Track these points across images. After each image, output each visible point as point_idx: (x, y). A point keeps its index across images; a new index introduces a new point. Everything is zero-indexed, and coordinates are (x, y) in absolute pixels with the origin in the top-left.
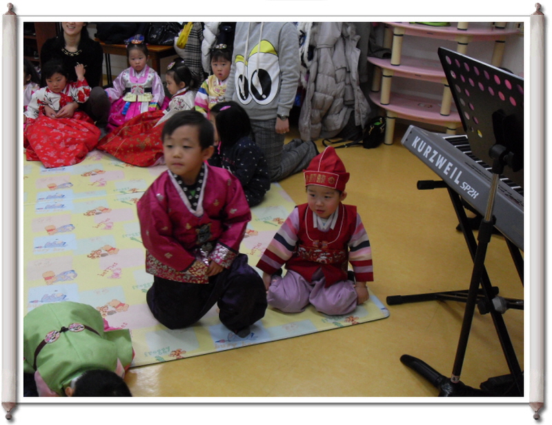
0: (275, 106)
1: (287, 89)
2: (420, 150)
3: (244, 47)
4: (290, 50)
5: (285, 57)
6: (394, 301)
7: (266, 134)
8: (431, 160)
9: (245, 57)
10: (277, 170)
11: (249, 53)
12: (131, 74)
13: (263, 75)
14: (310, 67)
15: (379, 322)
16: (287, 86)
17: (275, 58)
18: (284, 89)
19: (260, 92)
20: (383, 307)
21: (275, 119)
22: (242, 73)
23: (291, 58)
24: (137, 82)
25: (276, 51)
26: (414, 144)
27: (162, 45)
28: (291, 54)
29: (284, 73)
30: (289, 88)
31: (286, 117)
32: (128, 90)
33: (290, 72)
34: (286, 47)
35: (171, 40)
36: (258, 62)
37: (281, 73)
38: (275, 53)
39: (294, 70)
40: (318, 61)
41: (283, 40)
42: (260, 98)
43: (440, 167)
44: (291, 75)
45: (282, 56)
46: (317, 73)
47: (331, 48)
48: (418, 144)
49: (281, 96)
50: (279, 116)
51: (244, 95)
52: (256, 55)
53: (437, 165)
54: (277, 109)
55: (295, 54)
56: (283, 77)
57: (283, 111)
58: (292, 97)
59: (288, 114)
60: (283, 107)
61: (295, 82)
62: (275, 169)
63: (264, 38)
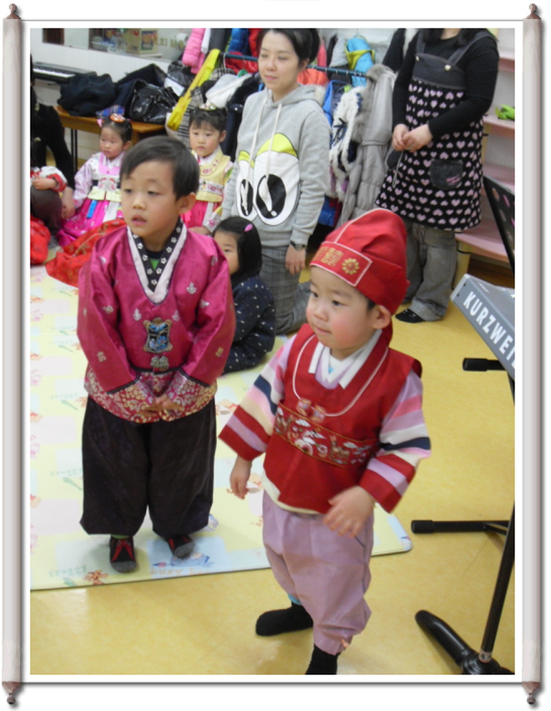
0: (288, 229)
1: (306, 206)
2: (473, 313)
3: (251, 141)
4: (315, 151)
5: (308, 160)
6: (422, 528)
7: (273, 267)
8: (486, 329)
9: (251, 154)
10: (285, 319)
11: (257, 150)
12: (101, 160)
13: (275, 183)
14: (350, 171)
15: (394, 557)
16: (307, 201)
17: (294, 159)
18: (303, 205)
19: (269, 206)
20: (404, 535)
21: (287, 246)
22: (245, 178)
23: (316, 162)
24: (108, 172)
25: (295, 151)
26: (467, 303)
27: (148, 122)
28: (316, 157)
29: (304, 183)
30: (310, 204)
31: (303, 246)
32: (95, 183)
33: (313, 182)
34: (309, 146)
35: (161, 116)
36: (269, 164)
37: (300, 182)
38: (294, 153)
39: (318, 180)
40: (362, 163)
41: (306, 136)
42: (268, 215)
43: (496, 342)
44: (314, 186)
45: (304, 158)
46: (360, 180)
47: (382, 146)
48: (472, 302)
49: (298, 215)
50: (293, 244)
51: (246, 208)
52: (265, 155)
53: (492, 337)
54: (290, 232)
55: (321, 157)
56: (303, 189)
57: (299, 237)
58: (313, 218)
59: (305, 242)
60: (299, 231)
61: (320, 197)
62: (283, 317)
63: (280, 130)
